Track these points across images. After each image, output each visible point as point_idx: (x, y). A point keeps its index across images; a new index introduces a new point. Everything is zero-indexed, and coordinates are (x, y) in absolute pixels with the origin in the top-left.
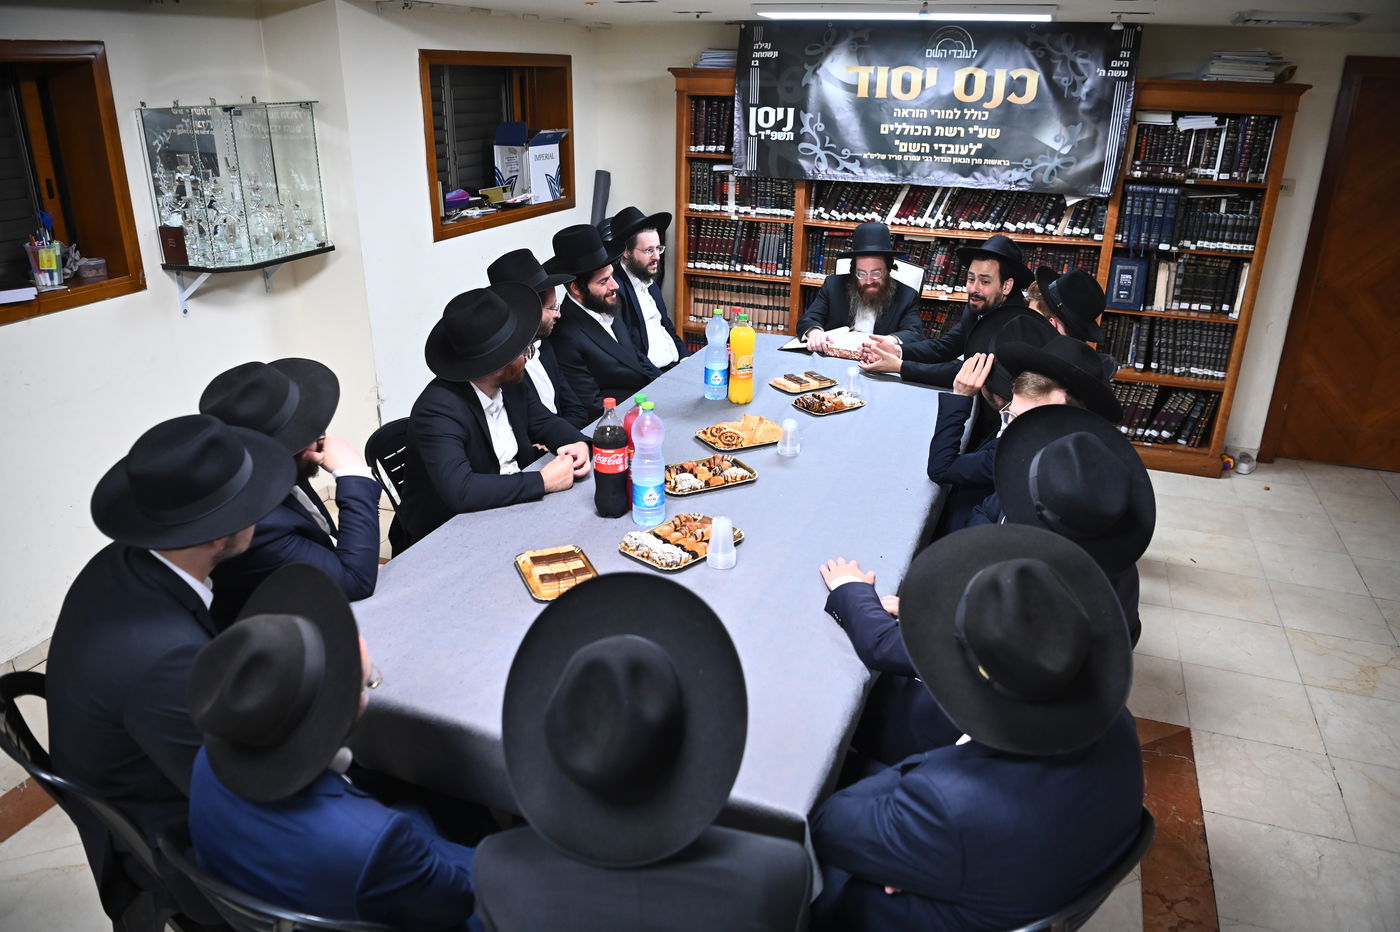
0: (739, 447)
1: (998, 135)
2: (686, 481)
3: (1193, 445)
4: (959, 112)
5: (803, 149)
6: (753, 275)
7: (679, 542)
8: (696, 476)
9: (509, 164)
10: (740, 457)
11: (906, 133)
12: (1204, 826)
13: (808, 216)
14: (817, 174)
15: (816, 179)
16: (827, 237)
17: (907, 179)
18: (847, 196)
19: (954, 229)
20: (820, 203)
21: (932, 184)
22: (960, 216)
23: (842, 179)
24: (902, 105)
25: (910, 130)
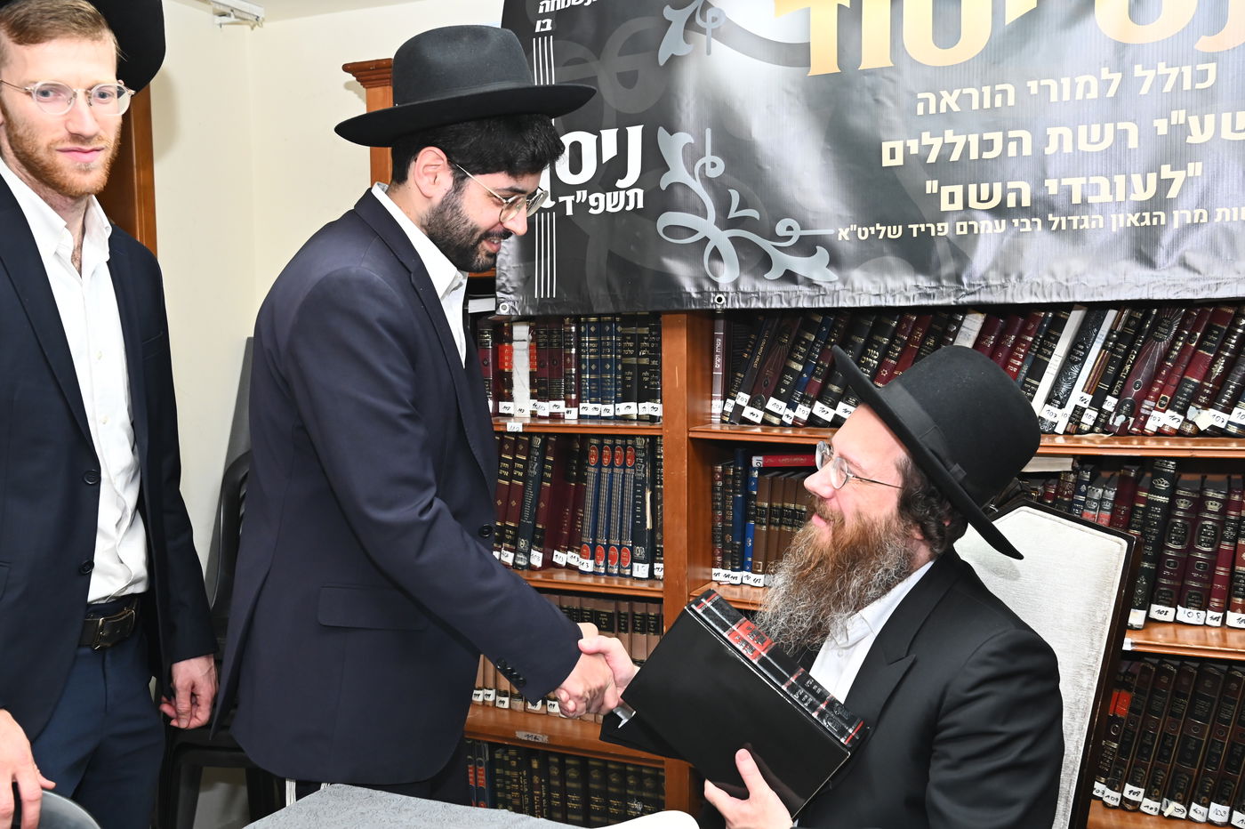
4: (1117, 77)
5: (670, 230)
6: (575, 578)
11: (955, 157)
13: (705, 414)
14: (712, 295)
15: (710, 307)
16: (762, 471)
17: (973, 290)
18: (808, 357)
19: (1129, 433)
20: (738, 381)
21: (1051, 295)
22: (1145, 393)
23: (781, 302)
24: (940, 79)
25: (967, 146)
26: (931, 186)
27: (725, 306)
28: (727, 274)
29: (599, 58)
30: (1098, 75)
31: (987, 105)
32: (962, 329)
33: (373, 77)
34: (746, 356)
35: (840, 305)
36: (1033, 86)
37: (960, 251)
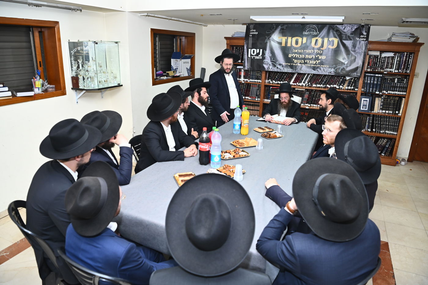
0: (244, 147)
1: (325, 58)
2: (227, 156)
3: (387, 155)
4: (313, 51)
5: (265, 62)
6: (248, 100)
7: (225, 173)
8: (230, 154)
9: (175, 64)
10: (244, 149)
11: (296, 57)
12: (394, 273)
13: (266, 82)
14: (269, 69)
15: (268, 71)
16: (271, 88)
17: (296, 71)
18: (278, 76)
19: (311, 87)
20: (269, 78)
21: (305, 72)
22: (313, 83)
23: (277, 71)
24: (295, 49)
25: (298, 56)
26: (294, 60)
27: (270, 71)
28: (271, 67)
29: (258, 41)
30: (311, 50)
31: (300, 52)
32: (295, 75)
33: (228, 39)
34: (271, 76)
35: (283, 72)
36: (305, 51)
37: (296, 67)
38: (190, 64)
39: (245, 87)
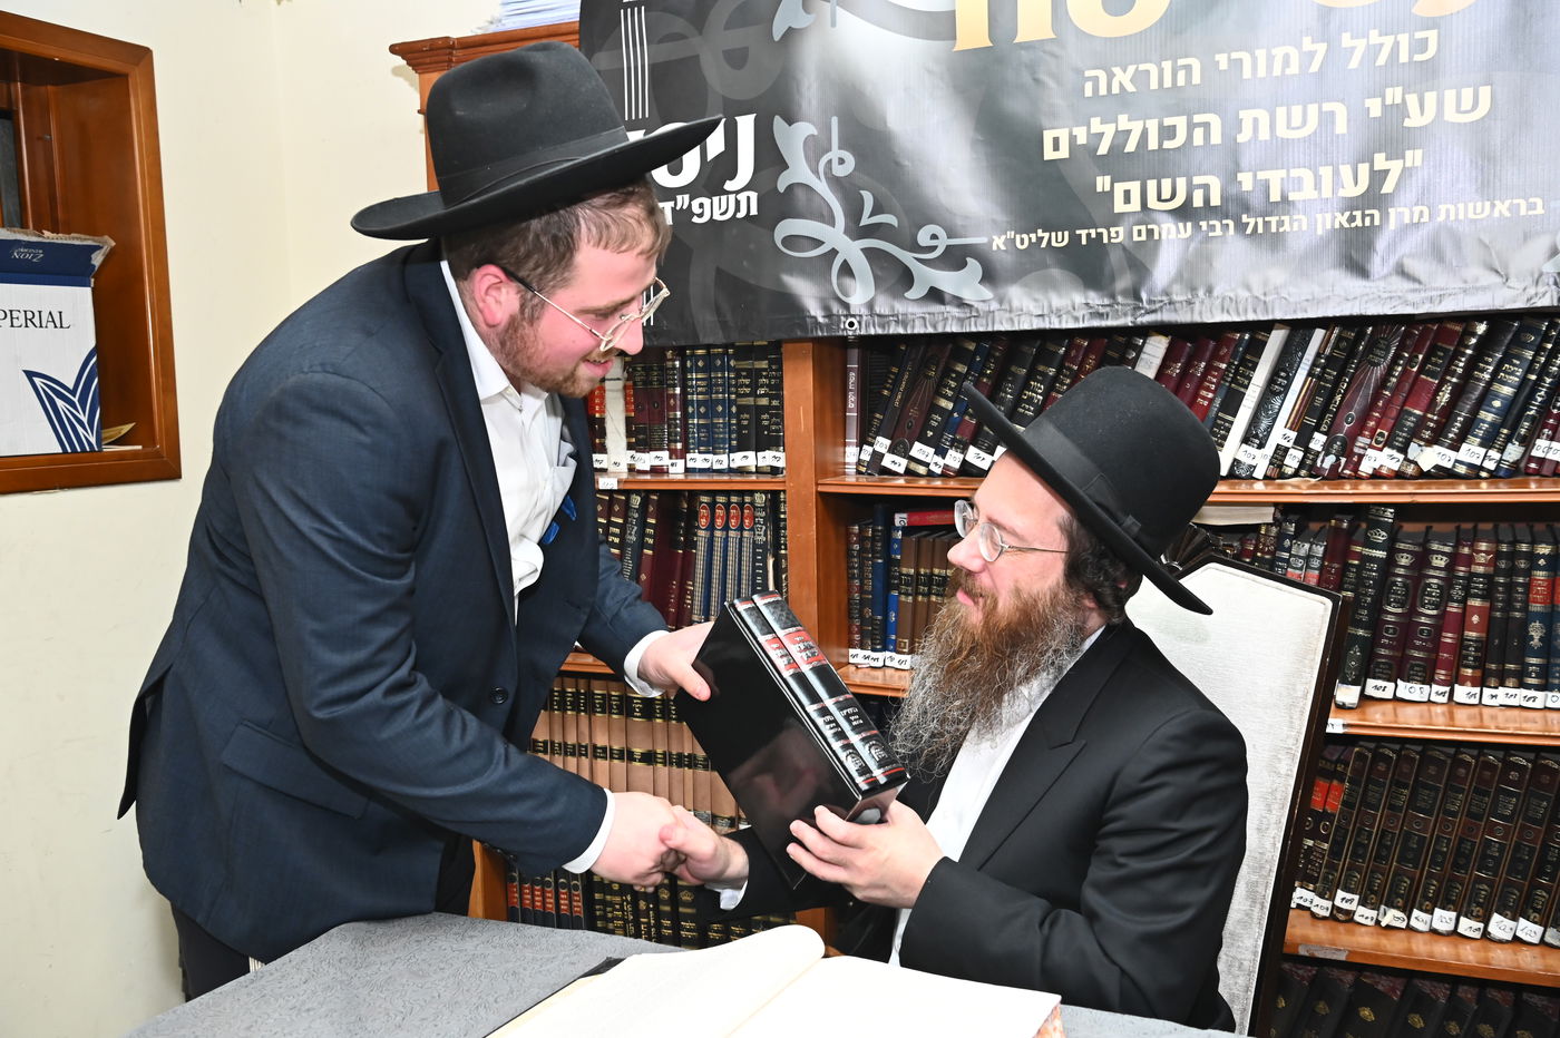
1: (1485, 108)
4: (1322, 48)
5: (790, 241)
11: (1131, 147)
13: (837, 464)
14: (842, 318)
15: (841, 333)
16: (907, 530)
17: (1153, 307)
19: (1341, 477)
20: (876, 422)
21: (1246, 311)
22: (1360, 428)
23: (926, 326)
24: (1112, 52)
25: (1144, 135)
26: (1102, 183)
27: (858, 332)
29: (701, 33)
30: (1299, 46)
31: (1168, 83)
32: (1143, 356)
33: (428, 60)
34: (886, 392)
35: (996, 329)
36: (1222, 60)
37: (1138, 261)
38: (83, 337)
39: (642, 535)
